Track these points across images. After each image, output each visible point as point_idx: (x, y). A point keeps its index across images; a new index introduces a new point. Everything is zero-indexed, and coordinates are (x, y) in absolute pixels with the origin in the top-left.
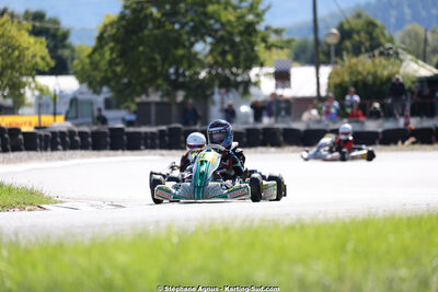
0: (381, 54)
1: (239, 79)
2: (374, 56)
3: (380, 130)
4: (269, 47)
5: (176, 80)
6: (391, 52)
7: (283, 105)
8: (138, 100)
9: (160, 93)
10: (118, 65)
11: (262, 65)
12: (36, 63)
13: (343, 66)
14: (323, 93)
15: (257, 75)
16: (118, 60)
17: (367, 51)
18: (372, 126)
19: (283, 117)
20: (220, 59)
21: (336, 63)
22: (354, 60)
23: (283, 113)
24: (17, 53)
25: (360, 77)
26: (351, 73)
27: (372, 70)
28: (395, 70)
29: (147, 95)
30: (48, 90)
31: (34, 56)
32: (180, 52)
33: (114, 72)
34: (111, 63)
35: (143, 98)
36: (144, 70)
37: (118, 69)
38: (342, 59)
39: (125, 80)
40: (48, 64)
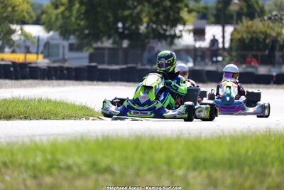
0: (270, 18)
1: (168, 33)
2: (264, 20)
3: (274, 74)
4: (190, 11)
5: (123, 32)
6: (277, 18)
7: (199, 53)
8: (95, 45)
9: (111, 41)
10: (82, 20)
11: (184, 24)
12: (24, 17)
13: (242, 26)
14: (227, 45)
15: (181, 31)
16: (82, 16)
17: (259, 16)
18: (263, 70)
19: (199, 62)
20: (154, 19)
21: (237, 24)
22: (250, 23)
23: (199, 59)
24: (10, 9)
25: (254, 35)
26: (248, 32)
27: (263, 30)
28: (279, 30)
29: (102, 43)
30: (31, 36)
31: (22, 11)
32: (127, 13)
33: (79, 25)
34: (77, 18)
35: (99, 45)
36: (100, 25)
37: (82, 23)
38: (241, 21)
39: (87, 32)
40: (31, 17)
